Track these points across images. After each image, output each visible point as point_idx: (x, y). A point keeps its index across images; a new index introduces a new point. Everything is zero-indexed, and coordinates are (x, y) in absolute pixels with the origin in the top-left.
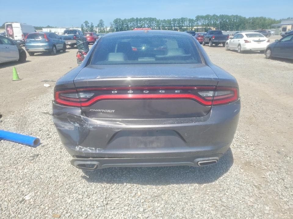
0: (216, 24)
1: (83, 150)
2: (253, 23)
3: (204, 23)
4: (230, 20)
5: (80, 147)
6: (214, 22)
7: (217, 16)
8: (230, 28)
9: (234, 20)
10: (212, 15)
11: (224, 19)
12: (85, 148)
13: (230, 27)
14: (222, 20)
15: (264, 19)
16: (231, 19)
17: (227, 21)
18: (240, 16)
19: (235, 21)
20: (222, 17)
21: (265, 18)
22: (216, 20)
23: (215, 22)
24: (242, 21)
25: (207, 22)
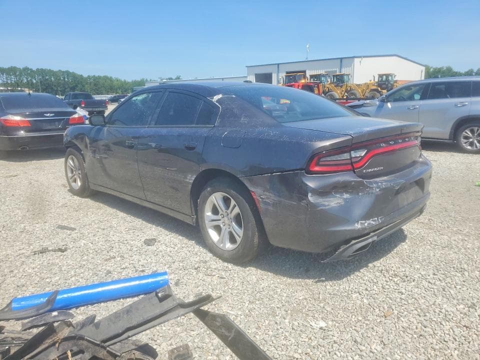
0: (32, 83)
1: (366, 224)
2: (95, 85)
3: (9, 82)
4: (58, 78)
5: (361, 223)
6: (27, 81)
7: (31, 69)
8: (61, 91)
9: (64, 78)
10: (21, 68)
11: (47, 76)
12: (368, 222)
13: (59, 89)
14: (43, 77)
15: (111, 79)
16: (58, 76)
17: (53, 79)
18: (73, 72)
19: (66, 79)
20: (42, 72)
21: (111, 77)
22: (32, 77)
23: (31, 80)
24: (78, 81)
25: (13, 79)
